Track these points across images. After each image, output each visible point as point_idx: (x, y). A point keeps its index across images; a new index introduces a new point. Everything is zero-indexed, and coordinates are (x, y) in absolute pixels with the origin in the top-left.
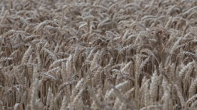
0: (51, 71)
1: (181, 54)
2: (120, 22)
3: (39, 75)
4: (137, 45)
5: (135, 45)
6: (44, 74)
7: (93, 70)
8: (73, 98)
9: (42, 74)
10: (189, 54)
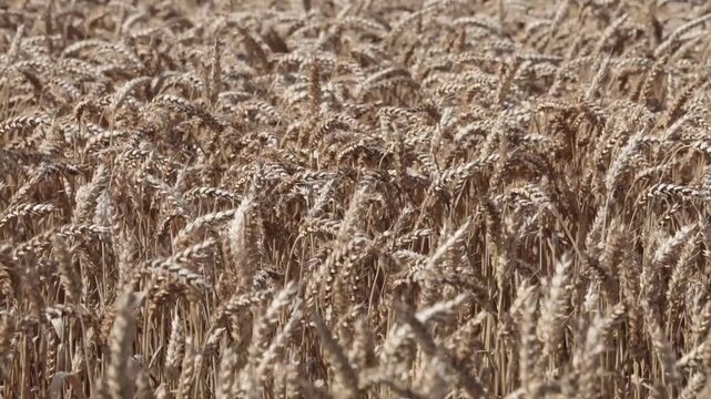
0: (182, 256)
1: (650, 195)
2: (429, 79)
3: (146, 268)
4: (490, 158)
5: (482, 158)
6: (162, 265)
7: (344, 253)
8: (260, 355)
9: (158, 265)
10: (677, 191)
